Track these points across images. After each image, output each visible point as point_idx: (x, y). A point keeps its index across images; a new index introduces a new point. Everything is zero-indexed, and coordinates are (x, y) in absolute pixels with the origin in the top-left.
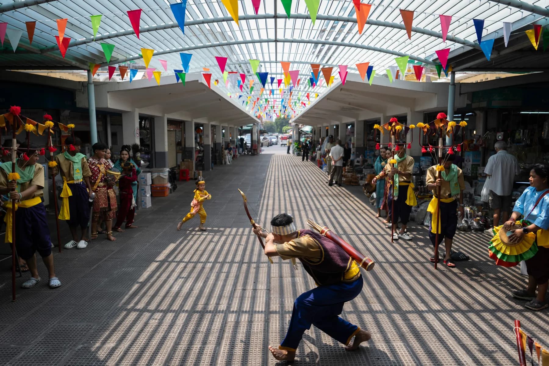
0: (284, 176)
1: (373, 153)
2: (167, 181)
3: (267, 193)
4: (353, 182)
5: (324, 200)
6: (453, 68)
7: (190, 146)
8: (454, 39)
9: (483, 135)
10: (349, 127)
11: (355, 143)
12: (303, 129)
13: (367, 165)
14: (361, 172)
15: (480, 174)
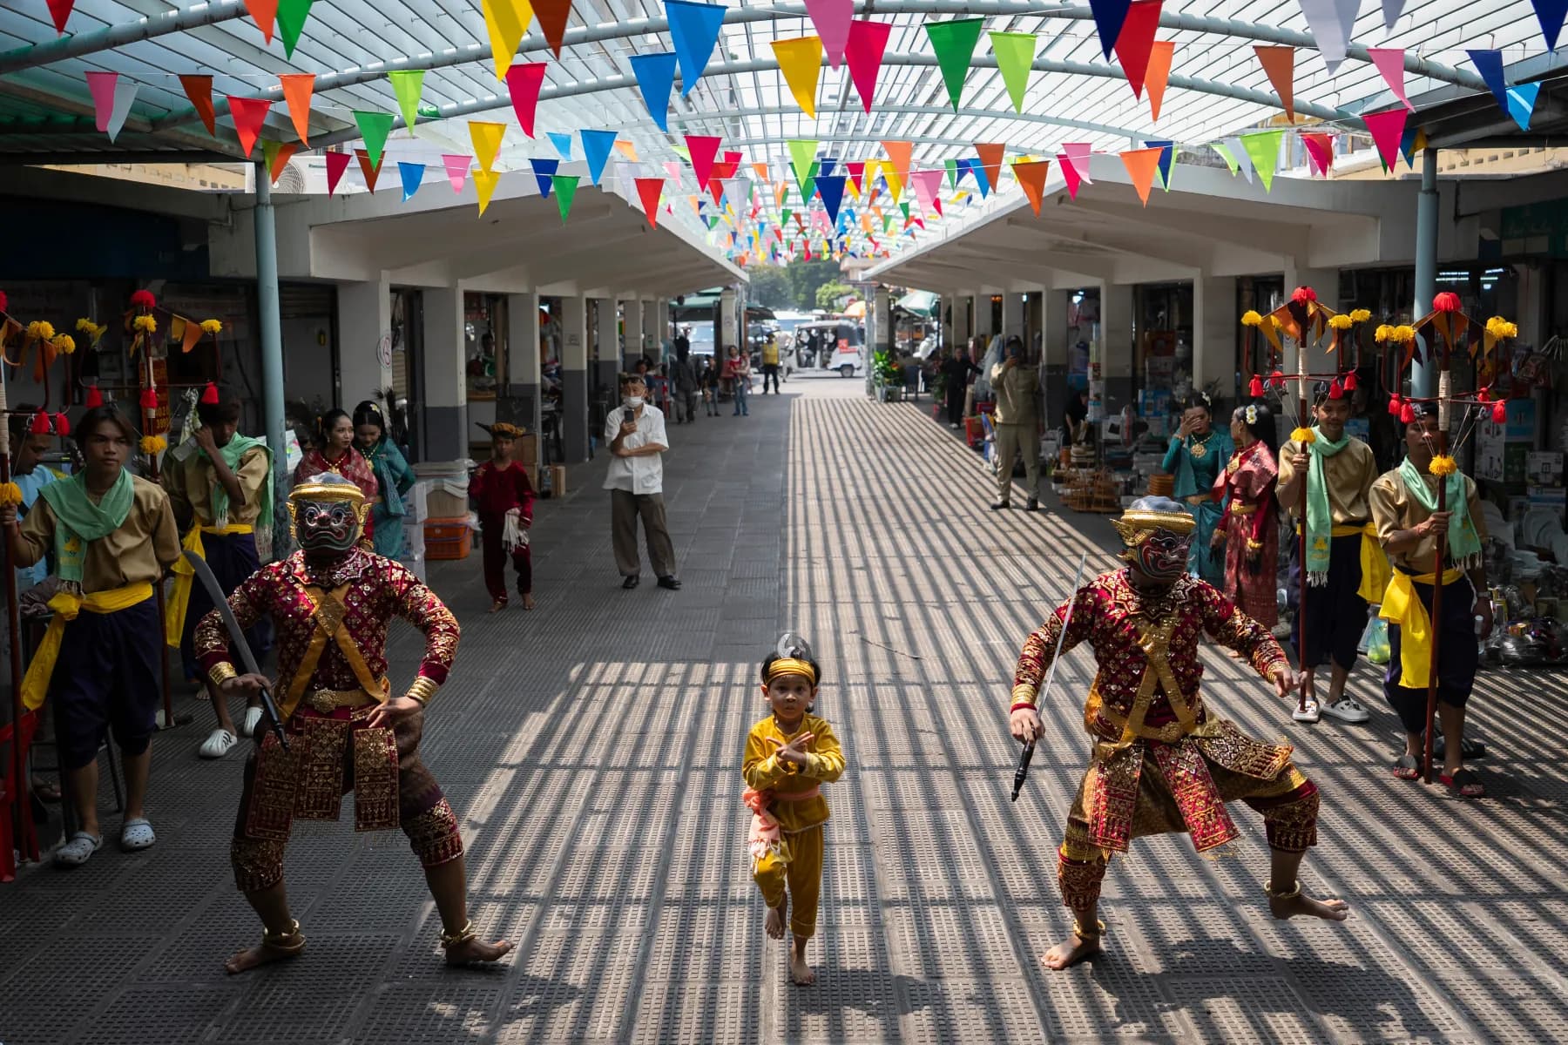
0: (848, 482)
1: (1167, 398)
2: (465, 504)
3: (802, 545)
4: (1098, 502)
5: (1003, 570)
6: (1429, 138)
7: (527, 381)
8: (1425, 67)
9: (1541, 346)
10: (1076, 299)
11: (1103, 362)
12: (903, 302)
13: (1148, 442)
14: (1124, 464)
15: (1535, 477)
